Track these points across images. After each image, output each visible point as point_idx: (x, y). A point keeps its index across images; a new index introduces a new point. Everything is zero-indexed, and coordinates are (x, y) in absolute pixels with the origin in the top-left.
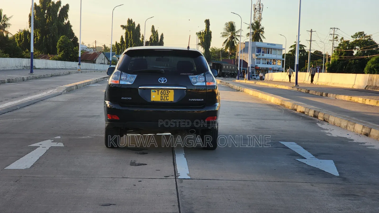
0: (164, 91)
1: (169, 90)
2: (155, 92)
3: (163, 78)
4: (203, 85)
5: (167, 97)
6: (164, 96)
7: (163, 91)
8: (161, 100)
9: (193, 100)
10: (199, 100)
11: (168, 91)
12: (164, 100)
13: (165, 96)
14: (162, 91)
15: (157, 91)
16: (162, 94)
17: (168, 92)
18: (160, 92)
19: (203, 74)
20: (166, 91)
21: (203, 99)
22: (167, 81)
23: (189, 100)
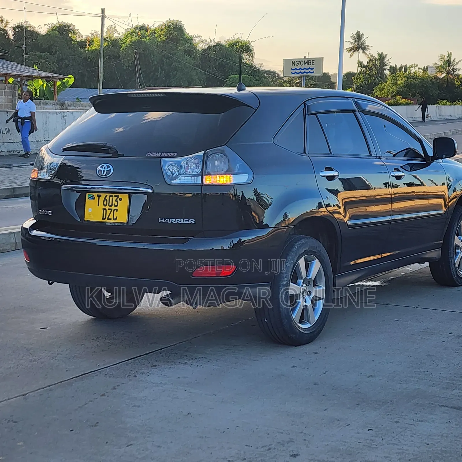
0: (110, 196)
1: (120, 196)
2: (94, 199)
3: (105, 165)
5: (115, 211)
6: (109, 209)
7: (107, 198)
8: (103, 219)
9: (168, 221)
10: (184, 221)
11: (118, 197)
12: (108, 219)
13: (111, 210)
14: (107, 196)
15: (98, 196)
16: (106, 205)
17: (118, 200)
18: (102, 199)
19: (201, 153)
20: (114, 197)
21: (194, 220)
22: (112, 172)
23: (160, 222)
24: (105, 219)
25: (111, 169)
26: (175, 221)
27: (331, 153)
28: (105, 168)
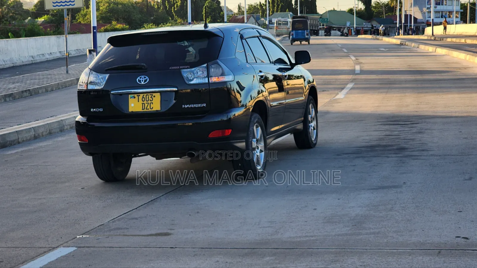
0: (146, 95)
1: (154, 94)
2: (135, 98)
3: (143, 77)
4: (204, 82)
6: (146, 103)
7: (145, 97)
9: (189, 106)
10: (199, 105)
11: (152, 95)
12: (146, 109)
13: (148, 103)
15: (137, 96)
16: (144, 101)
17: (153, 97)
18: (141, 97)
19: (205, 65)
20: (149, 95)
21: (205, 104)
22: (148, 80)
23: (183, 107)
24: (144, 109)
25: (147, 79)
26: (193, 106)
27: (256, 62)
28: (143, 78)
